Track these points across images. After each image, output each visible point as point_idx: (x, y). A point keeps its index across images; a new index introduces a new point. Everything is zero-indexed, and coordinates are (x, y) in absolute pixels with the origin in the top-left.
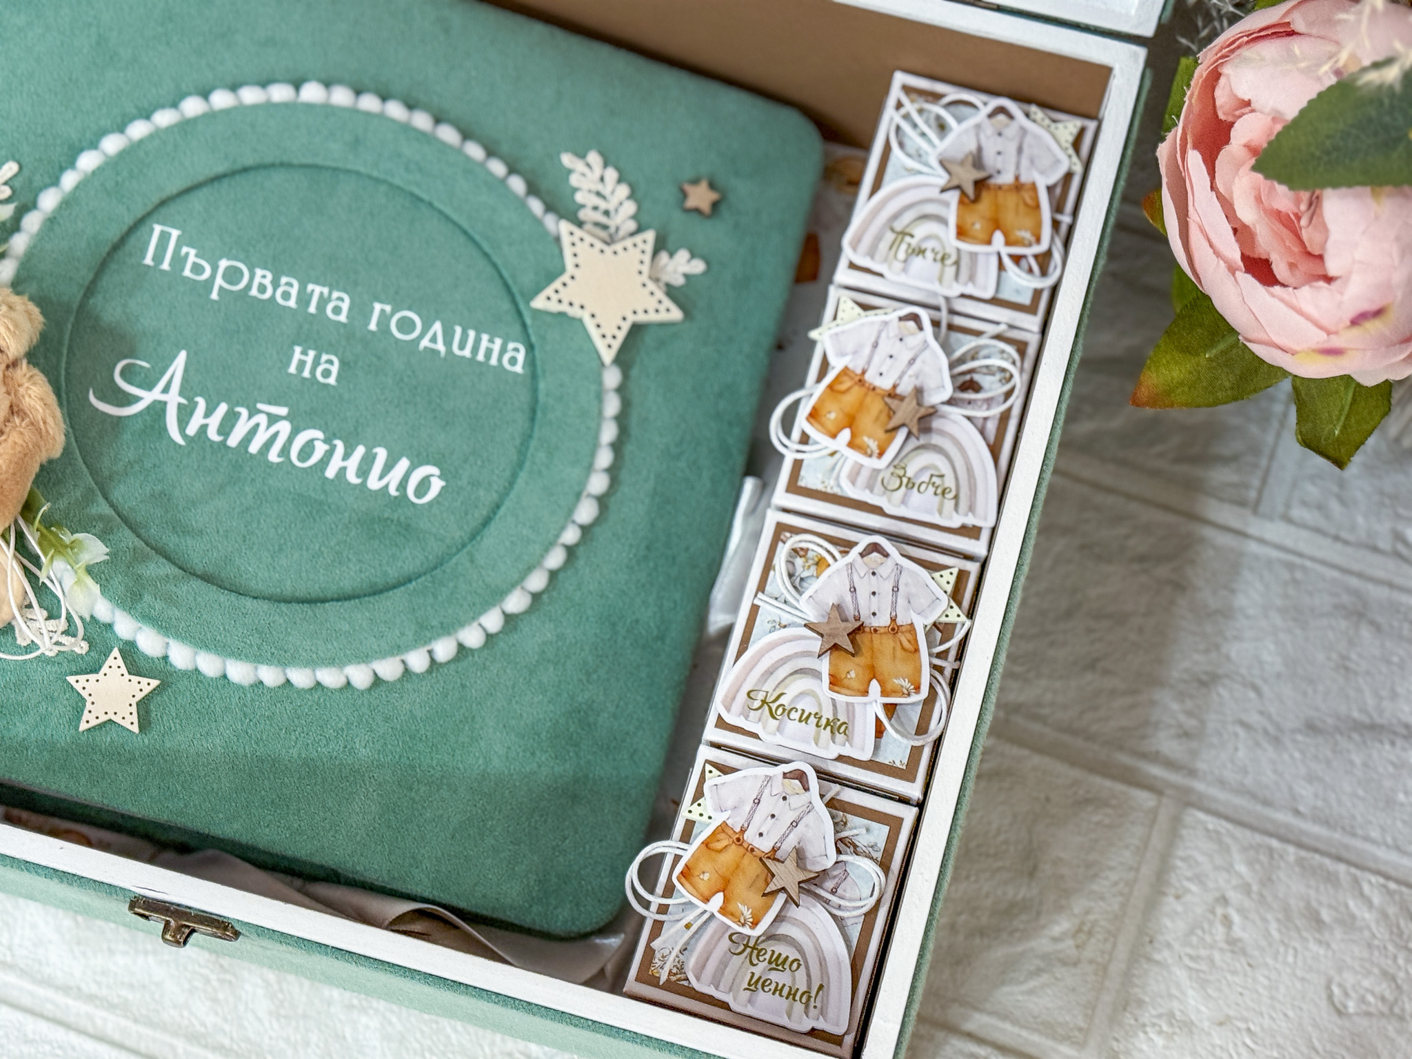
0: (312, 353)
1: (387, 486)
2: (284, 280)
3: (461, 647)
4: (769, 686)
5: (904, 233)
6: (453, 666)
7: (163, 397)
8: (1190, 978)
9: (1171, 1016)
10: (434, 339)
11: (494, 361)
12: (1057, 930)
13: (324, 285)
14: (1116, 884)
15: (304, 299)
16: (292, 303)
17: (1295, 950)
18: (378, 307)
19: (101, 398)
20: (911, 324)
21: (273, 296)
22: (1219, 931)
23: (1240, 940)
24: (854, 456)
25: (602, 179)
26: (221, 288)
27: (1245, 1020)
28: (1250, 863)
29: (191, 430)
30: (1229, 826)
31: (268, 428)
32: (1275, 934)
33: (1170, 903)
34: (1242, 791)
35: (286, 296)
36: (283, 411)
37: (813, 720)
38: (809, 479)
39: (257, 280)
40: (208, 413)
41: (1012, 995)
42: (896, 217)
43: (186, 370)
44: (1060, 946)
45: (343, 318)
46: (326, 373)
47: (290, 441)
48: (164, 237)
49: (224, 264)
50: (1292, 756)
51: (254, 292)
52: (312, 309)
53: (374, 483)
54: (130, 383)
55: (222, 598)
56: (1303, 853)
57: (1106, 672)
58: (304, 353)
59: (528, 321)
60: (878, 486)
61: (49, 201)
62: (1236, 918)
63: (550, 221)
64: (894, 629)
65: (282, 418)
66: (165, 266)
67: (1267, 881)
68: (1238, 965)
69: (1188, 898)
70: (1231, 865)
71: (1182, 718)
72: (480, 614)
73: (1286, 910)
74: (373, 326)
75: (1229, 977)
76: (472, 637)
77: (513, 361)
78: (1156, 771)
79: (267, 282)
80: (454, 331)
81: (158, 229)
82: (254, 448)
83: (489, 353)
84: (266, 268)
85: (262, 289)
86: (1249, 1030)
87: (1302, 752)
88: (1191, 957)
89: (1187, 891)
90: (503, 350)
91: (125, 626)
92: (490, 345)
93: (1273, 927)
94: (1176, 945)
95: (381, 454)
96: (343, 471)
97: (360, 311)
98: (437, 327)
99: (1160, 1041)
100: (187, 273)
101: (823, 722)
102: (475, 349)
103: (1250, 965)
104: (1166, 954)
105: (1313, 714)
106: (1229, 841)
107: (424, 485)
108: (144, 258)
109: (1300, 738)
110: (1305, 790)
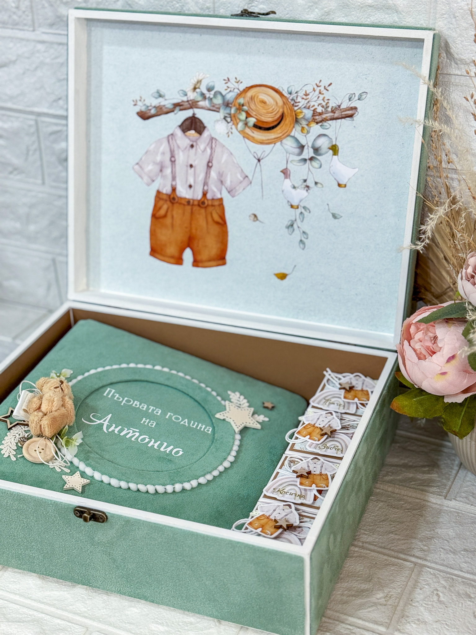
0: (148, 420)
1: (166, 451)
2: (143, 404)
3: (184, 488)
4: (281, 487)
5: (328, 400)
6: (180, 494)
7: (103, 422)
8: (425, 610)
9: (418, 620)
10: (185, 423)
11: (202, 430)
12: (378, 596)
13: (154, 407)
14: (399, 585)
15: (148, 409)
16: (144, 410)
17: (462, 603)
18: (169, 413)
19: (86, 420)
20: (330, 414)
21: (139, 407)
22: (435, 598)
23: (443, 601)
24: (311, 441)
25: (239, 398)
27: (445, 621)
28: (445, 581)
29: (110, 430)
30: (438, 572)
31: (133, 433)
32: (455, 599)
33: (418, 591)
34: (443, 565)
35: (143, 407)
36: (138, 430)
37: (294, 495)
38: (296, 447)
39: (135, 403)
40: (116, 428)
41: (363, 613)
42: (326, 397)
43: (111, 418)
44: (379, 601)
45: (159, 414)
46: (152, 425)
47: (139, 437)
48: (111, 391)
50: (459, 557)
51: (134, 406)
52: (150, 411)
53: (162, 450)
54: (94, 418)
55: (112, 465)
57: (396, 534)
58: (146, 420)
59: (214, 421)
60: (318, 448)
61: (80, 378)
62: (441, 594)
63: (223, 402)
64: (321, 474)
66: (109, 396)
67: (452, 586)
68: (442, 607)
69: (424, 589)
70: (439, 581)
71: (422, 546)
72: (191, 481)
73: (458, 593)
74: (167, 417)
75: (439, 610)
76: (187, 486)
77: (208, 431)
78: (413, 559)
79: (138, 404)
80: (191, 422)
81: (109, 389)
83: (201, 428)
84: (138, 401)
85: (136, 405)
86: (446, 624)
87: (463, 556)
88: (425, 604)
89: (424, 587)
90: (205, 428)
91: (82, 466)
92: (202, 426)
93: (454, 597)
94: (421, 602)
95: (165, 444)
96: (153, 445)
97: (164, 414)
98: (186, 420)
99: (414, 626)
100: (115, 399)
101: (297, 495)
102: (198, 425)
103: (446, 607)
104: (417, 604)
105: (467, 548)
106: (438, 576)
107: (177, 452)
108: (104, 393)
109: (462, 552)
110: (464, 565)
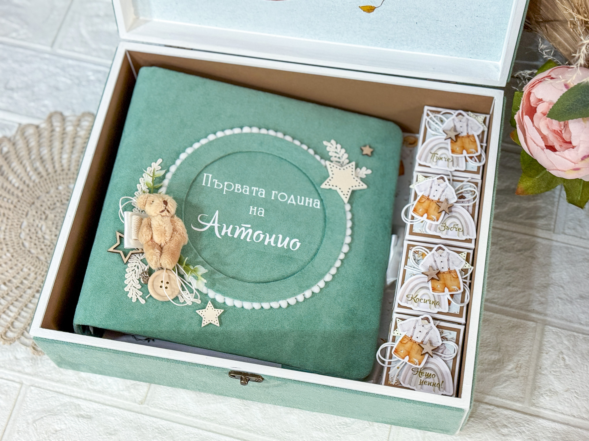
0: (256, 208)
1: (283, 246)
2: (244, 186)
3: (313, 293)
4: (413, 293)
5: (435, 154)
6: (311, 299)
7: (213, 225)
8: (555, 378)
9: (550, 390)
10: (292, 201)
11: (311, 206)
12: (510, 367)
13: (256, 187)
14: (526, 351)
15: (251, 192)
16: (248, 193)
17: (587, 365)
18: (274, 192)
19: (195, 227)
20: (441, 180)
21: (242, 191)
22: (562, 362)
23: (569, 365)
24: (429, 222)
25: (336, 148)
26: (226, 190)
27: (574, 389)
28: (568, 340)
29: (223, 234)
30: (560, 330)
31: (245, 232)
32: (579, 361)
33: (545, 356)
34: (562, 319)
35: (246, 191)
36: (249, 226)
37: (428, 302)
38: (416, 230)
39: (236, 187)
40: (227, 229)
41: (498, 389)
42: (431, 149)
43: (219, 216)
44: (511, 373)
45: (263, 196)
46: (261, 213)
47: (253, 235)
48: (207, 177)
49: (226, 183)
50: (577, 307)
51: (236, 191)
52: (254, 194)
53: (279, 245)
54: (203, 221)
55: (239, 283)
56: (585, 336)
57: (514, 286)
58: (253, 208)
59: (320, 192)
60: (438, 230)
61: (173, 169)
62: (566, 358)
63: (323, 162)
64: (450, 272)
65: (250, 228)
66: (209, 185)
67: (575, 346)
68: (569, 372)
69: (550, 353)
70: (562, 342)
71: (540, 298)
72: (317, 282)
73: (582, 354)
74: (273, 198)
75: (567, 376)
76: (316, 289)
77: (317, 205)
78: (534, 315)
79: (239, 187)
80: (297, 198)
81: (205, 174)
82: (242, 237)
83: (309, 203)
84: (239, 184)
85: (238, 190)
86: (575, 392)
87: (579, 305)
88: (554, 371)
89: (550, 351)
90: (313, 202)
91: (212, 294)
92: (309, 201)
93: (579, 360)
94: (548, 368)
95: (281, 236)
96: (270, 242)
97: (268, 193)
98: (292, 196)
99: (547, 398)
100: (215, 187)
101: (431, 302)
102: (305, 202)
103: (573, 372)
104: (546, 371)
105: (582, 293)
106: (560, 334)
107: (295, 245)
108: (202, 183)
109: (578, 300)
110: (582, 317)
